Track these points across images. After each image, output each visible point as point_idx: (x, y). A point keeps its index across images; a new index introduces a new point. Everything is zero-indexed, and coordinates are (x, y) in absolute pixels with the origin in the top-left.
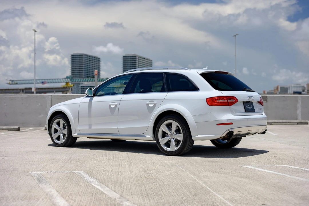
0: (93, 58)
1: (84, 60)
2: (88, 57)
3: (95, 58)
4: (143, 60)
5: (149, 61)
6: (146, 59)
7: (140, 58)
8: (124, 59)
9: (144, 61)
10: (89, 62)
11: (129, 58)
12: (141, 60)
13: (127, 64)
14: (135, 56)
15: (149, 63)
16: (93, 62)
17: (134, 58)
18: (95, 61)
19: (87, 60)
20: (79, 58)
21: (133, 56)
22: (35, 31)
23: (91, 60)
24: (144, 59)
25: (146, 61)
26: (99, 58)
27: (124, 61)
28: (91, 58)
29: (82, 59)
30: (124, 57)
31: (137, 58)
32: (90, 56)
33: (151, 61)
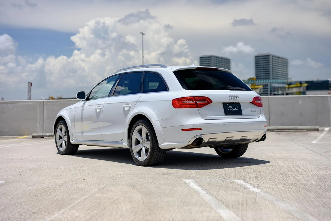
0: (223, 60)
1: (212, 62)
2: (218, 59)
3: (224, 59)
4: (277, 60)
5: (284, 60)
6: (281, 58)
7: (274, 58)
8: (256, 59)
9: (279, 60)
10: (219, 64)
11: (262, 57)
12: (275, 59)
13: (259, 64)
14: (268, 56)
15: (284, 62)
16: (223, 64)
17: (267, 57)
18: (224, 63)
19: (217, 62)
20: (207, 60)
21: (265, 56)
22: (143, 34)
23: (220, 61)
24: (279, 58)
25: (281, 61)
26: (229, 60)
27: (256, 61)
28: (220, 59)
29: (211, 61)
30: (256, 57)
31: (271, 57)
32: (219, 58)
33: (287, 60)
